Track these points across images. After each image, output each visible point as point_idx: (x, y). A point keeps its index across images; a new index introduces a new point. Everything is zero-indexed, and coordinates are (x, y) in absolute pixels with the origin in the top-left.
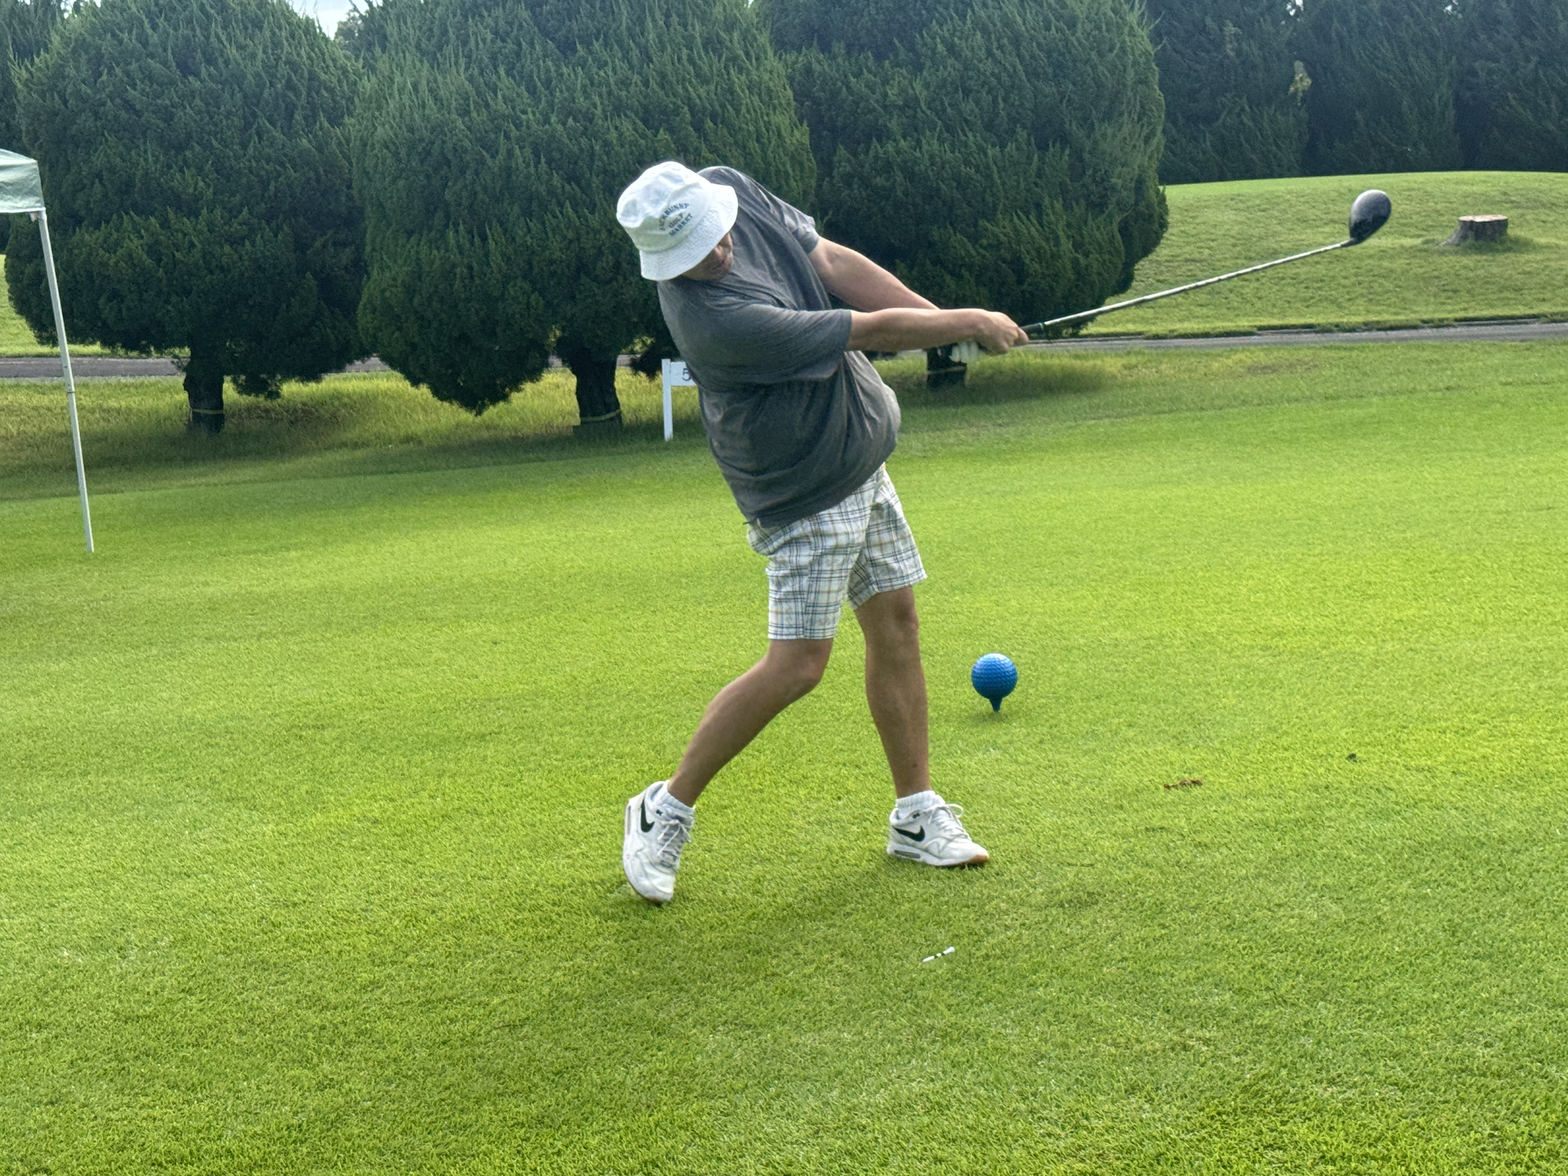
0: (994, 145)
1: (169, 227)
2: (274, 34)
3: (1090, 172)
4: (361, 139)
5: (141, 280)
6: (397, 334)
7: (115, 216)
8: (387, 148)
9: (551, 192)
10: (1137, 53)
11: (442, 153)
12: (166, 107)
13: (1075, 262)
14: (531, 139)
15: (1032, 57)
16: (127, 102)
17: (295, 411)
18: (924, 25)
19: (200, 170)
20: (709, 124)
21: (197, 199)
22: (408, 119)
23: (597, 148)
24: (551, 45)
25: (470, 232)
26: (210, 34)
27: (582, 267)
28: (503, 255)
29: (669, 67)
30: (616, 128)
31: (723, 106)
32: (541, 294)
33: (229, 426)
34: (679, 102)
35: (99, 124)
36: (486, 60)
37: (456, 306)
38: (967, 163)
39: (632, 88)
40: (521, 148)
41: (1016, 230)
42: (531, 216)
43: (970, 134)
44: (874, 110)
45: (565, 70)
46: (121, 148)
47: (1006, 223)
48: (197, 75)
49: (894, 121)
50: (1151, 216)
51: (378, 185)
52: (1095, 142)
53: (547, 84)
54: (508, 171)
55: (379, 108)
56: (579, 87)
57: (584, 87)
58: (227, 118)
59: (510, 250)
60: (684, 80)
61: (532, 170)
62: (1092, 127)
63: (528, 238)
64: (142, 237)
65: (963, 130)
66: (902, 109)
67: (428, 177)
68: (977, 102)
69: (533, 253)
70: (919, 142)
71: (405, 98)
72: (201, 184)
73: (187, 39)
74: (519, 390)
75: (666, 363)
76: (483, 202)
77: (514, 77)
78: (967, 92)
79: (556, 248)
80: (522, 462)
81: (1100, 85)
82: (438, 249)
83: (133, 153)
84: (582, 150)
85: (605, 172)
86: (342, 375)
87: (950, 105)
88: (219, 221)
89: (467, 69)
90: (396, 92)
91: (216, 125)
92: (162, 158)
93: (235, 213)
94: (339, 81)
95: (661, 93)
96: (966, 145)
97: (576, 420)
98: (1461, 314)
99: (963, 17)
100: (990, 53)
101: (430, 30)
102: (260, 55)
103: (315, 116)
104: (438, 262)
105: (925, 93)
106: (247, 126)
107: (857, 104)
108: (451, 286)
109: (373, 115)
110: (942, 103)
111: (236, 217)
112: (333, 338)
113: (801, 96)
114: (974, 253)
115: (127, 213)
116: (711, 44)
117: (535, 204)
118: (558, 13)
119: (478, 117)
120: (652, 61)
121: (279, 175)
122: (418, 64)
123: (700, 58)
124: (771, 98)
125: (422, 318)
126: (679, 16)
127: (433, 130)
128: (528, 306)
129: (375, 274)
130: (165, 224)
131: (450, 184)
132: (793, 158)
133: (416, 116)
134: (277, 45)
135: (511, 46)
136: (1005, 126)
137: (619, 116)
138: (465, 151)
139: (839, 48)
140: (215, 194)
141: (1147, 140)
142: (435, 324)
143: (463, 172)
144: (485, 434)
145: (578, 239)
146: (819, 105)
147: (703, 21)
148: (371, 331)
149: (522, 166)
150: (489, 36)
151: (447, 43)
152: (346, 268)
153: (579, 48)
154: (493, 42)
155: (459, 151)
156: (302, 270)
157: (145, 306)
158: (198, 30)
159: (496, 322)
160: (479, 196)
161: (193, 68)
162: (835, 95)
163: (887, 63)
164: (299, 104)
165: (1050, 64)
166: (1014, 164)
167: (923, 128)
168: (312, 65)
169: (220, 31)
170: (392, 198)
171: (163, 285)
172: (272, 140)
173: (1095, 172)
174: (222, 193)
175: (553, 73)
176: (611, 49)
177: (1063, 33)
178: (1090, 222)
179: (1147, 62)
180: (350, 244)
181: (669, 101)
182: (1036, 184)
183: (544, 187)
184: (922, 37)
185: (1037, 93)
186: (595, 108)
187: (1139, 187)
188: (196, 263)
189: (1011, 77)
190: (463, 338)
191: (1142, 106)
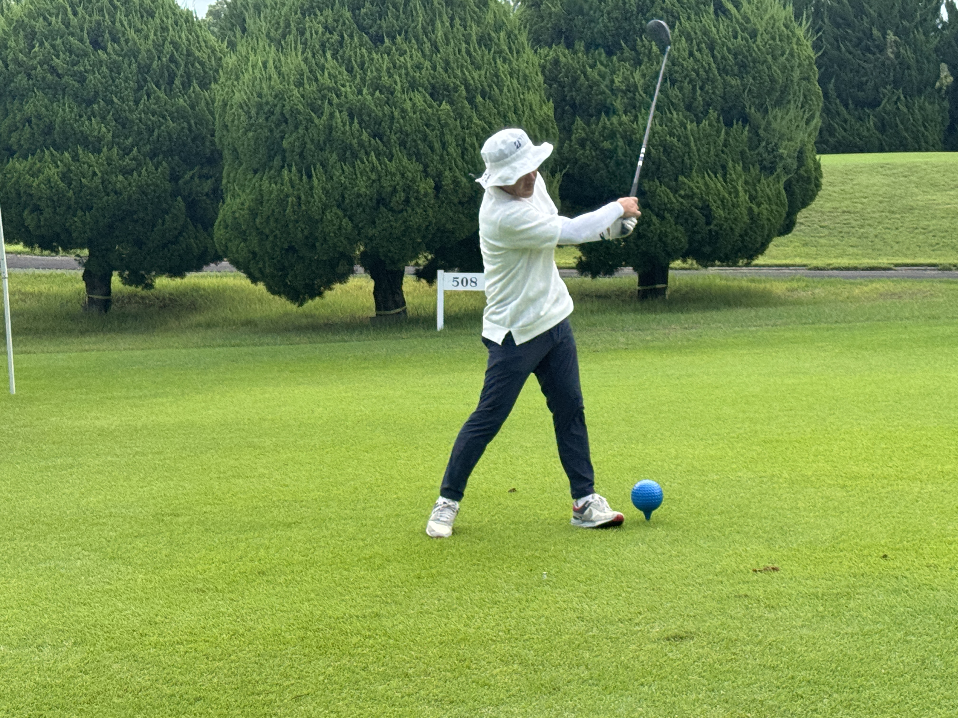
0: (692, 122)
1: (78, 160)
2: (163, 21)
3: (764, 144)
4: (223, 100)
5: (55, 198)
6: (242, 244)
7: (39, 151)
8: (242, 108)
9: (361, 144)
10: (803, 57)
11: (282, 114)
12: (81, 72)
13: (750, 210)
14: (347, 105)
15: (723, 57)
16: (53, 67)
17: (164, 299)
19: (103, 118)
20: (479, 99)
21: (100, 140)
22: (258, 87)
23: (396, 114)
24: (366, 38)
25: (300, 171)
26: (115, 21)
27: (381, 201)
28: (323, 189)
29: (452, 57)
30: (411, 99)
31: (490, 86)
32: (351, 219)
33: (114, 307)
34: (459, 83)
35: (31, 82)
36: (317, 47)
37: (287, 226)
38: (672, 135)
39: (423, 72)
40: (340, 112)
41: (706, 184)
42: (345, 161)
43: (675, 113)
44: (604, 93)
45: (374, 55)
46: (46, 101)
47: (699, 179)
48: (105, 49)
49: (618, 101)
50: (809, 178)
51: (234, 135)
52: (769, 123)
53: (362, 66)
54: (330, 128)
55: (237, 78)
56: (385, 68)
57: (388, 69)
58: (125, 81)
59: (329, 186)
60: (462, 66)
61: (347, 128)
62: (766, 111)
63: (342, 178)
64: (58, 167)
66: (624, 92)
67: (271, 131)
68: (681, 89)
69: (346, 188)
70: (636, 117)
71: (257, 72)
72: (104, 129)
73: (98, 23)
74: (331, 289)
75: (440, 273)
76: (310, 150)
77: (337, 60)
79: (362, 185)
80: (331, 341)
81: (773, 81)
82: (276, 183)
83: (55, 104)
84: (384, 115)
85: (401, 131)
86: (201, 274)
88: (115, 156)
89: (303, 53)
90: (250, 69)
91: (116, 86)
92: (75, 109)
93: (127, 151)
94: (209, 57)
95: (445, 76)
96: (671, 120)
97: (373, 313)
100: (691, 54)
101: (278, 23)
102: (152, 36)
103: (190, 82)
104: (275, 193)
105: (642, 81)
107: (591, 87)
108: (285, 211)
109: (233, 84)
111: (128, 155)
112: (195, 245)
113: (551, 79)
114: (674, 200)
115: (48, 149)
116: (484, 41)
117: (348, 153)
118: (372, 14)
119: (310, 88)
120: (439, 51)
121: (161, 124)
122: (267, 48)
123: (475, 51)
124: (526, 82)
125: (262, 233)
126: (461, 19)
127: (276, 96)
128: (340, 229)
129: (228, 200)
130: (75, 158)
131: (286, 136)
132: (541, 126)
133: (264, 86)
134: (164, 29)
135: (336, 37)
136: (701, 108)
137: (413, 91)
138: (299, 113)
139: (580, 46)
140: (113, 137)
141: (808, 122)
142: (271, 238)
143: (296, 128)
144: (304, 321)
145: (379, 180)
146: (564, 87)
147: (478, 23)
148: (223, 242)
150: (321, 30)
151: (290, 33)
152: (207, 195)
153: (386, 40)
154: (323, 34)
155: (294, 112)
156: (174, 195)
157: (58, 218)
158: (107, 16)
159: (316, 238)
160: (308, 146)
161: (102, 44)
162: (575, 80)
163: (615, 58)
164: (179, 73)
165: (736, 64)
166: (707, 136)
167: (640, 107)
168: (189, 45)
169: (123, 18)
170: (243, 144)
171: (72, 202)
172: (158, 98)
173: (768, 143)
174: (118, 137)
175: (366, 58)
176: (410, 42)
177: (747, 41)
178: (763, 181)
179: (810, 64)
180: (211, 177)
181: (451, 82)
182: (723, 152)
183: (356, 140)
184: (642, 40)
185: (725, 84)
186: (396, 83)
187: (800, 157)
188: (97, 187)
189: (706, 72)
190: (291, 249)
191: (805, 97)
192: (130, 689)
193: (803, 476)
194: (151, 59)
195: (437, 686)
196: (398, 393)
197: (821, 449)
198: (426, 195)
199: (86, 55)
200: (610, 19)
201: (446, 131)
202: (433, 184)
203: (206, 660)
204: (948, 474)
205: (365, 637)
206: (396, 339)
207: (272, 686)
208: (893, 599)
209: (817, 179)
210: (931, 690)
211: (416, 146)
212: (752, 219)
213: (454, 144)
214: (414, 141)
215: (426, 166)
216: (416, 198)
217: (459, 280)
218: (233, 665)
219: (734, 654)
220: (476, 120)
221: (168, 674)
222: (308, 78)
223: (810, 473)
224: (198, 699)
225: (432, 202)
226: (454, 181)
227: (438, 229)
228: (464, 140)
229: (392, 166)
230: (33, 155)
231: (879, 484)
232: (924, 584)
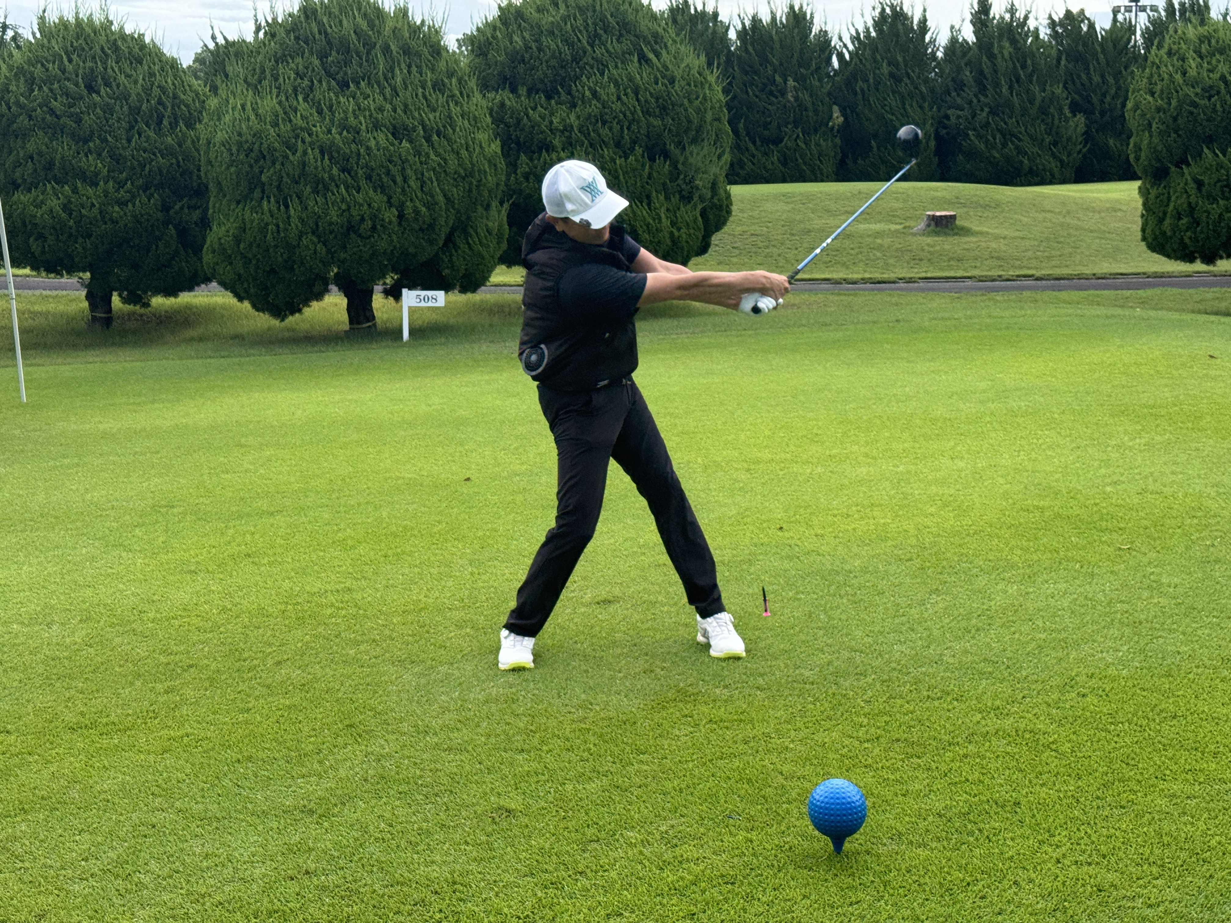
0: (620, 157)
1: (78, 193)
2: (150, 67)
4: (207, 139)
5: (58, 227)
6: (228, 267)
7: (41, 184)
8: (224, 146)
9: (331, 178)
10: (714, 101)
11: (260, 151)
12: (77, 114)
14: (318, 144)
15: (646, 101)
16: (51, 109)
17: (160, 316)
18: (577, 78)
19: (99, 155)
20: (435, 137)
21: (96, 174)
22: (238, 127)
23: (362, 151)
24: (333, 83)
25: (278, 202)
26: (107, 66)
27: (351, 228)
28: (300, 218)
29: (410, 100)
30: (375, 138)
31: (444, 126)
32: (324, 244)
33: (115, 324)
34: (416, 123)
35: (32, 123)
36: (290, 91)
37: (268, 250)
39: (385, 113)
40: (312, 149)
42: (318, 193)
43: (605, 150)
44: (544, 132)
45: (341, 98)
46: (46, 139)
48: (98, 93)
49: (557, 140)
50: (721, 206)
51: (218, 170)
52: (686, 158)
53: (330, 108)
54: (304, 164)
55: (219, 119)
56: (351, 110)
57: (354, 111)
58: (118, 122)
59: (304, 216)
60: (419, 108)
61: (319, 163)
62: (684, 148)
63: (316, 208)
64: (59, 199)
65: (601, 147)
66: (562, 132)
67: (251, 166)
68: (611, 129)
69: (319, 217)
71: (236, 113)
72: (100, 165)
73: (92, 70)
74: (309, 306)
75: (405, 291)
76: (287, 183)
77: (308, 103)
78: (604, 123)
79: (333, 214)
80: (310, 352)
81: (689, 121)
82: (257, 213)
83: (54, 143)
84: (351, 152)
85: (367, 166)
86: (192, 294)
87: (593, 131)
88: (111, 190)
89: (277, 96)
90: (230, 111)
91: (110, 126)
92: (73, 147)
93: (122, 184)
94: (193, 100)
95: (405, 117)
97: (347, 327)
98: (923, 275)
99: (602, 74)
100: (619, 98)
101: (254, 70)
102: (141, 81)
103: (177, 123)
104: (256, 222)
105: (577, 122)
106: (132, 127)
107: (533, 127)
108: (265, 237)
109: (215, 124)
110: (588, 129)
111: (122, 187)
112: (186, 269)
113: (498, 120)
115: (50, 183)
116: (438, 86)
117: (320, 186)
118: (339, 62)
119: (285, 128)
120: (398, 95)
121: (152, 160)
122: (245, 92)
123: (430, 95)
124: (476, 123)
125: (245, 257)
126: (417, 67)
127: (255, 135)
128: (315, 253)
129: (215, 228)
130: (75, 190)
131: (265, 171)
132: (489, 161)
133: (244, 126)
134: (152, 75)
135: (306, 82)
136: (628, 146)
137: (377, 131)
138: (276, 150)
139: (523, 91)
140: (108, 171)
141: (719, 157)
142: (254, 262)
143: (274, 163)
144: (286, 334)
145: (349, 210)
146: (509, 127)
147: (433, 70)
148: (212, 265)
149: (312, 161)
150: (293, 76)
151: (265, 79)
152: (196, 223)
153: (351, 85)
154: (295, 79)
155: (271, 150)
156: (166, 223)
157: (61, 244)
158: (99, 63)
159: (294, 261)
160: (284, 180)
161: (96, 88)
162: (519, 121)
163: (553, 102)
164: (166, 114)
165: (658, 107)
166: (634, 170)
167: (575, 145)
168: (175, 89)
169: (114, 64)
170: (226, 178)
171: (73, 231)
172: (148, 138)
173: (685, 177)
174: (113, 171)
175: (334, 101)
176: (373, 87)
177: (666, 87)
178: (682, 208)
179: (721, 107)
180: (199, 207)
181: (409, 122)
182: (647, 183)
183: (327, 175)
184: (576, 86)
185: (649, 125)
186: (361, 124)
187: (714, 186)
188: (96, 216)
189: (632, 114)
190: (273, 271)
191: (717, 135)
192: (130, 660)
193: (715, 462)
194: (141, 101)
195: (400, 649)
196: (369, 396)
197: (729, 438)
198: (390, 222)
199: (81, 98)
200: (548, 67)
201: (406, 166)
202: (396, 213)
203: (197, 633)
204: (835, 457)
205: (338, 609)
206: (367, 349)
207: (256, 653)
208: (786, 565)
209: (727, 206)
210: (816, 639)
211: (381, 178)
212: (673, 241)
213: (414, 178)
214: (379, 175)
215: (390, 198)
216: (382, 226)
217: (422, 298)
218: (222, 636)
219: (654, 614)
220: (432, 156)
221: (164, 645)
222: (283, 118)
223: (720, 459)
224: (191, 666)
225: (396, 229)
226: (414, 211)
227: (402, 253)
228: (423, 174)
229: (360, 198)
230: (36, 188)
231: (778, 468)
232: (813, 551)
